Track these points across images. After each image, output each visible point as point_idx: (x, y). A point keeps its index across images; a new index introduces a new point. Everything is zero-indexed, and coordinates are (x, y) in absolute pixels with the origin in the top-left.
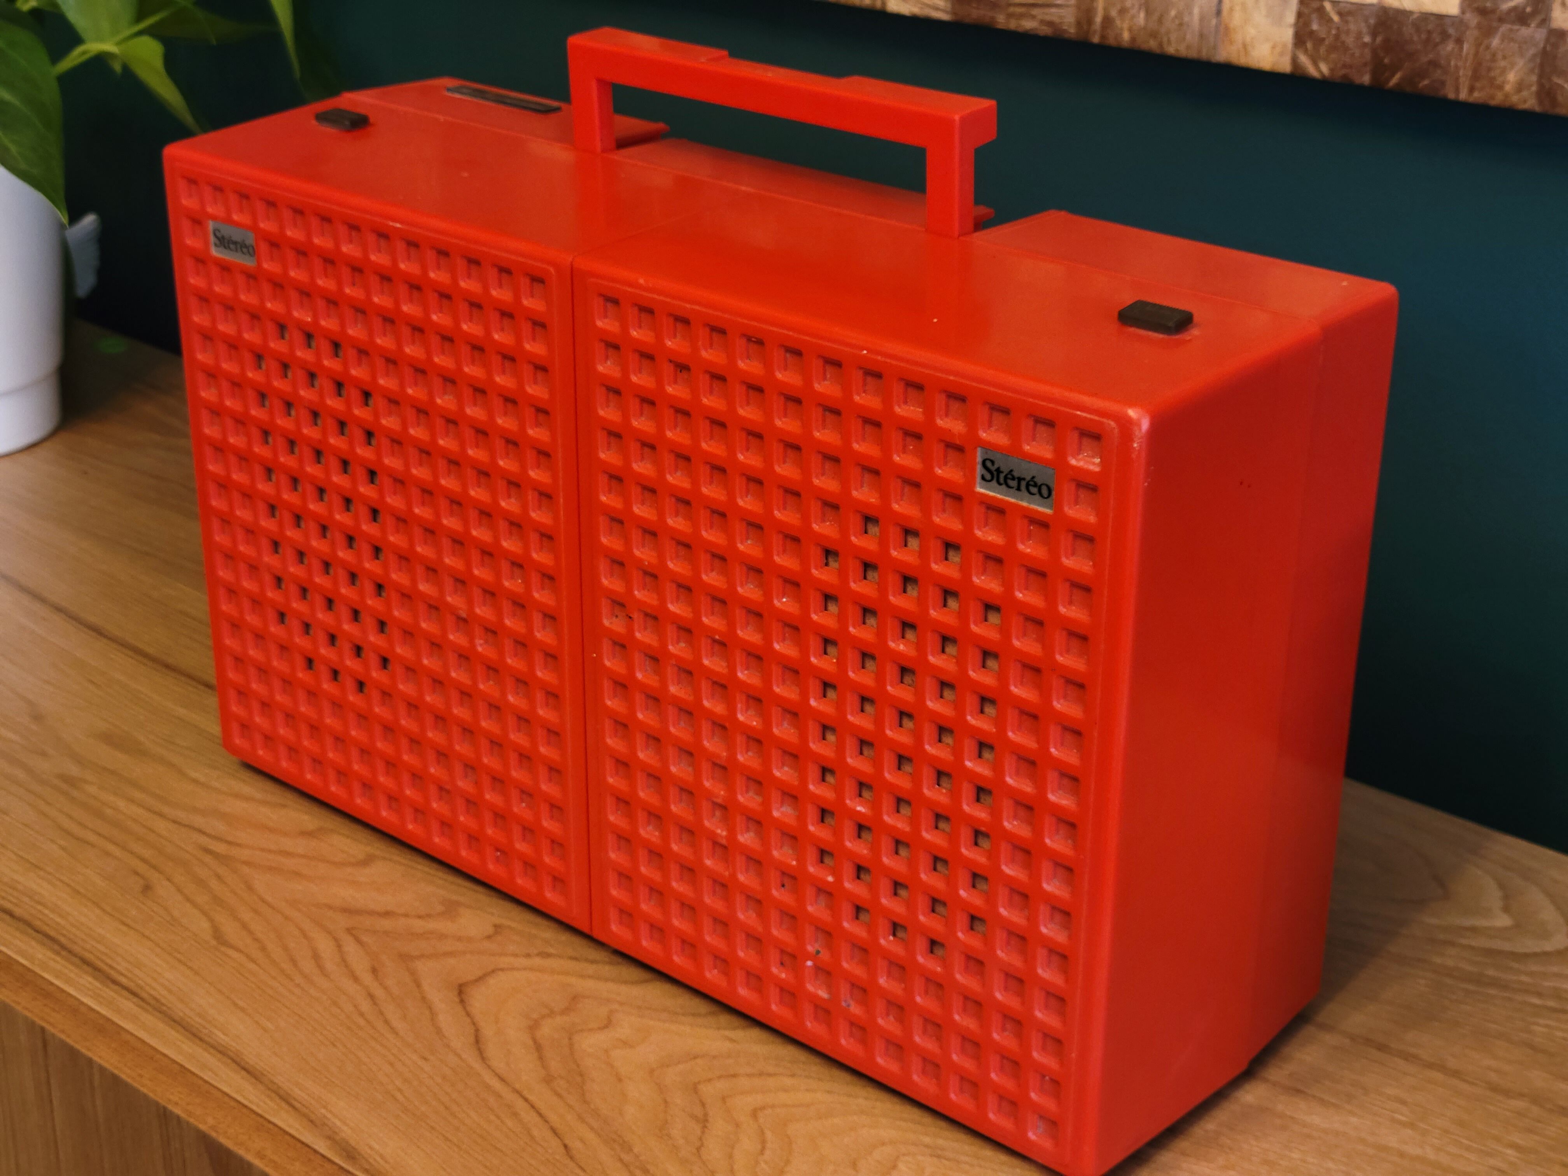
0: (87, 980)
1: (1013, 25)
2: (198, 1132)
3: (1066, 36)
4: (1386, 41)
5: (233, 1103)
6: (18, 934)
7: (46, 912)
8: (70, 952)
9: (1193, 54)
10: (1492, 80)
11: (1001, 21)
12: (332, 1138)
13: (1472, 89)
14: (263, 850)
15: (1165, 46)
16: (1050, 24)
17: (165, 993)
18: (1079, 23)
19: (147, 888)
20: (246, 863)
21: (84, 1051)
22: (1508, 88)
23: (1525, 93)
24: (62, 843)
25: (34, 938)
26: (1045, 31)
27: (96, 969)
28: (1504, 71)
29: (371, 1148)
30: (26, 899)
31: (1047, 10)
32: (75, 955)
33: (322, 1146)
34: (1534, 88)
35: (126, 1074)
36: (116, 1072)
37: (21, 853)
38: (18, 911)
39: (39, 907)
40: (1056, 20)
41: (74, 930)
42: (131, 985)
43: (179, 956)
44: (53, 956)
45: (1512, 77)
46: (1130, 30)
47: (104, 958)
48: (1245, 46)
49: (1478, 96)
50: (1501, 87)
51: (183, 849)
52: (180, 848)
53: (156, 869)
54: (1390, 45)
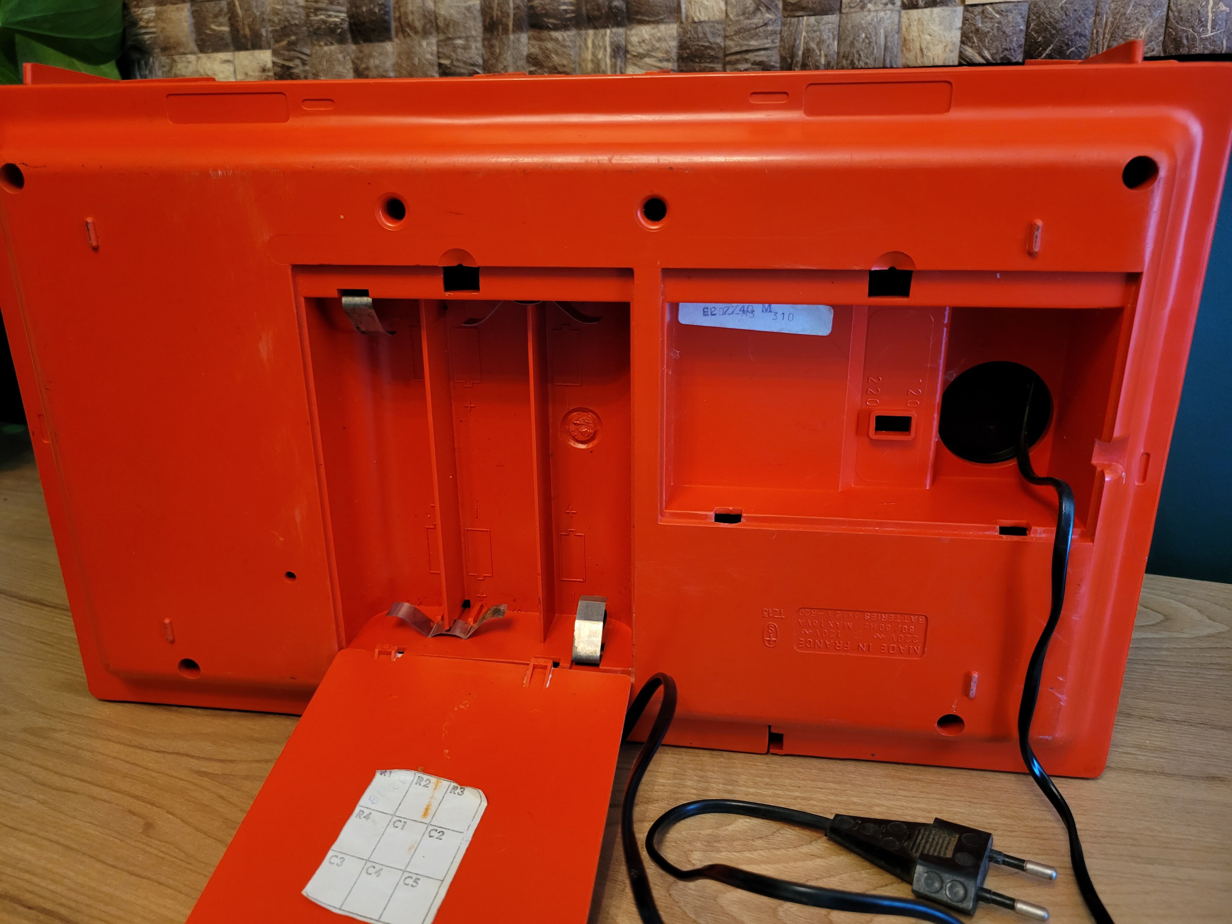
10: (1126, 38)
14: (258, 761)
28: (1136, 30)
40: (764, 59)
41: (73, 895)
51: (175, 777)
52: (172, 776)
53: (152, 804)
54: (1042, 29)
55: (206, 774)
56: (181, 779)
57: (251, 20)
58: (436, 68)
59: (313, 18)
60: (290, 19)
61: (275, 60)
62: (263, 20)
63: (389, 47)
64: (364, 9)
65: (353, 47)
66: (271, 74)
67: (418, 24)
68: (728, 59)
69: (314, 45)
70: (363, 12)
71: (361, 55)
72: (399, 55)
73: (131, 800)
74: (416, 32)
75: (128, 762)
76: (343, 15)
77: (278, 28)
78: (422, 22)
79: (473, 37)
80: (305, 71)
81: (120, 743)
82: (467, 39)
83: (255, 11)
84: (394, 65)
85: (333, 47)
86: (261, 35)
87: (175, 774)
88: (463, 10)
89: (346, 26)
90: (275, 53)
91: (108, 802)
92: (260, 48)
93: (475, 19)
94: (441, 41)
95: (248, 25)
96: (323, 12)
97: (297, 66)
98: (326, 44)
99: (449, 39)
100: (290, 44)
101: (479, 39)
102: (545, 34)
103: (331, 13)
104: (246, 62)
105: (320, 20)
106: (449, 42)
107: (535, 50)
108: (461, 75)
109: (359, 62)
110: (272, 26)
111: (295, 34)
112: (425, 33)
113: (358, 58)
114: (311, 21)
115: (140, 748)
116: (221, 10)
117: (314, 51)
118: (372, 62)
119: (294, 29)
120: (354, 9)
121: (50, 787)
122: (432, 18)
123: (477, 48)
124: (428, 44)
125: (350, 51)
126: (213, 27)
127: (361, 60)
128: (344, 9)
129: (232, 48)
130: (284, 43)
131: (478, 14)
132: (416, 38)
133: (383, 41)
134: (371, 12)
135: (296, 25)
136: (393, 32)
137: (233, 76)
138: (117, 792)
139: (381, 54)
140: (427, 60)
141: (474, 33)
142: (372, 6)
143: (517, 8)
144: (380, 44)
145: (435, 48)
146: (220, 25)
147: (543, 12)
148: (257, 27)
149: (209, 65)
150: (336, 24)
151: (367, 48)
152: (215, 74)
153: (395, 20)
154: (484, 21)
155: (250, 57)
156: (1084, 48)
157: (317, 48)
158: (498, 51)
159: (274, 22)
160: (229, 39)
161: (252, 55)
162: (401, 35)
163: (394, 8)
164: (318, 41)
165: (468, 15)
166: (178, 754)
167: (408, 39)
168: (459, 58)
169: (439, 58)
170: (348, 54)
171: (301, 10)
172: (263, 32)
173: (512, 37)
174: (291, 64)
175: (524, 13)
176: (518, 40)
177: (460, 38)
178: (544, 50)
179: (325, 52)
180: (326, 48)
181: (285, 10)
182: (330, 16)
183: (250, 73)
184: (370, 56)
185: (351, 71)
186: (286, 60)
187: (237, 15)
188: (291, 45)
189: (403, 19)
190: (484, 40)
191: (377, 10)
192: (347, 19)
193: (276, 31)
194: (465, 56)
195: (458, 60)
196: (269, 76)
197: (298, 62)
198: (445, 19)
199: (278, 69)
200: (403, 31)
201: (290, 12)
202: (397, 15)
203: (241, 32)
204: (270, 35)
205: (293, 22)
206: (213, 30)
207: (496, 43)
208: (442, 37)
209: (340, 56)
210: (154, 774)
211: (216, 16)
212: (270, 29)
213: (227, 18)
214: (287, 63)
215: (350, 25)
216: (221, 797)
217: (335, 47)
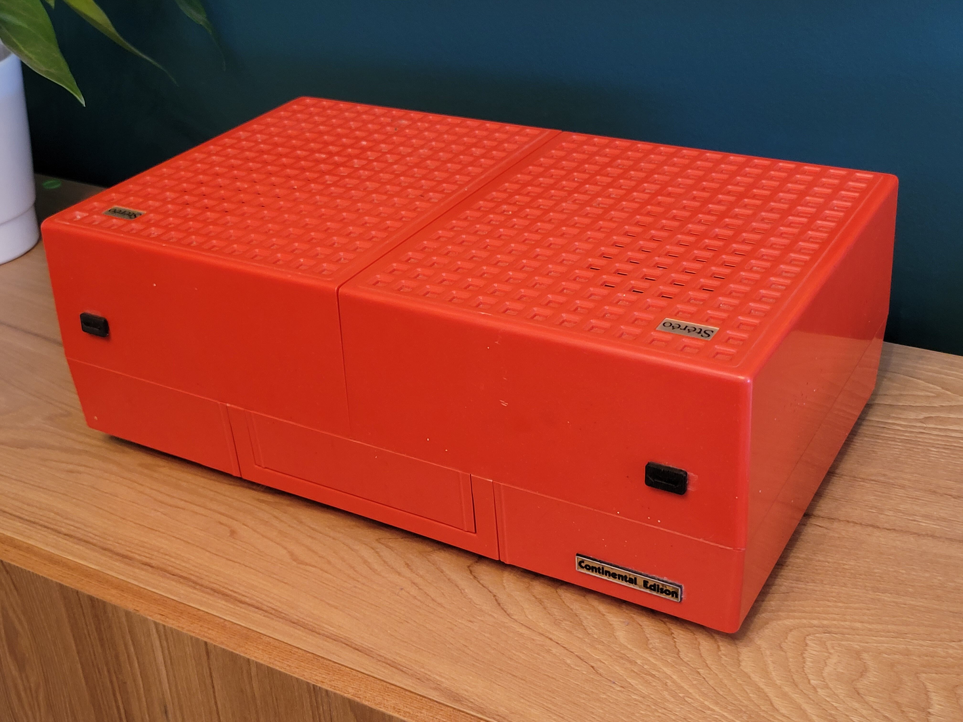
0: (222, 603)
2: (344, 699)
5: (360, 675)
6: (161, 579)
7: (173, 560)
8: (202, 585)
12: (438, 688)
17: (279, 604)
19: (233, 533)
21: (242, 654)
24: (162, 510)
25: (173, 580)
27: (224, 595)
29: (467, 691)
30: (156, 553)
32: (207, 588)
33: (434, 695)
35: (278, 666)
36: (271, 666)
37: (137, 522)
38: (153, 563)
39: (167, 557)
42: (254, 602)
43: (275, 576)
44: (191, 590)
47: (226, 586)
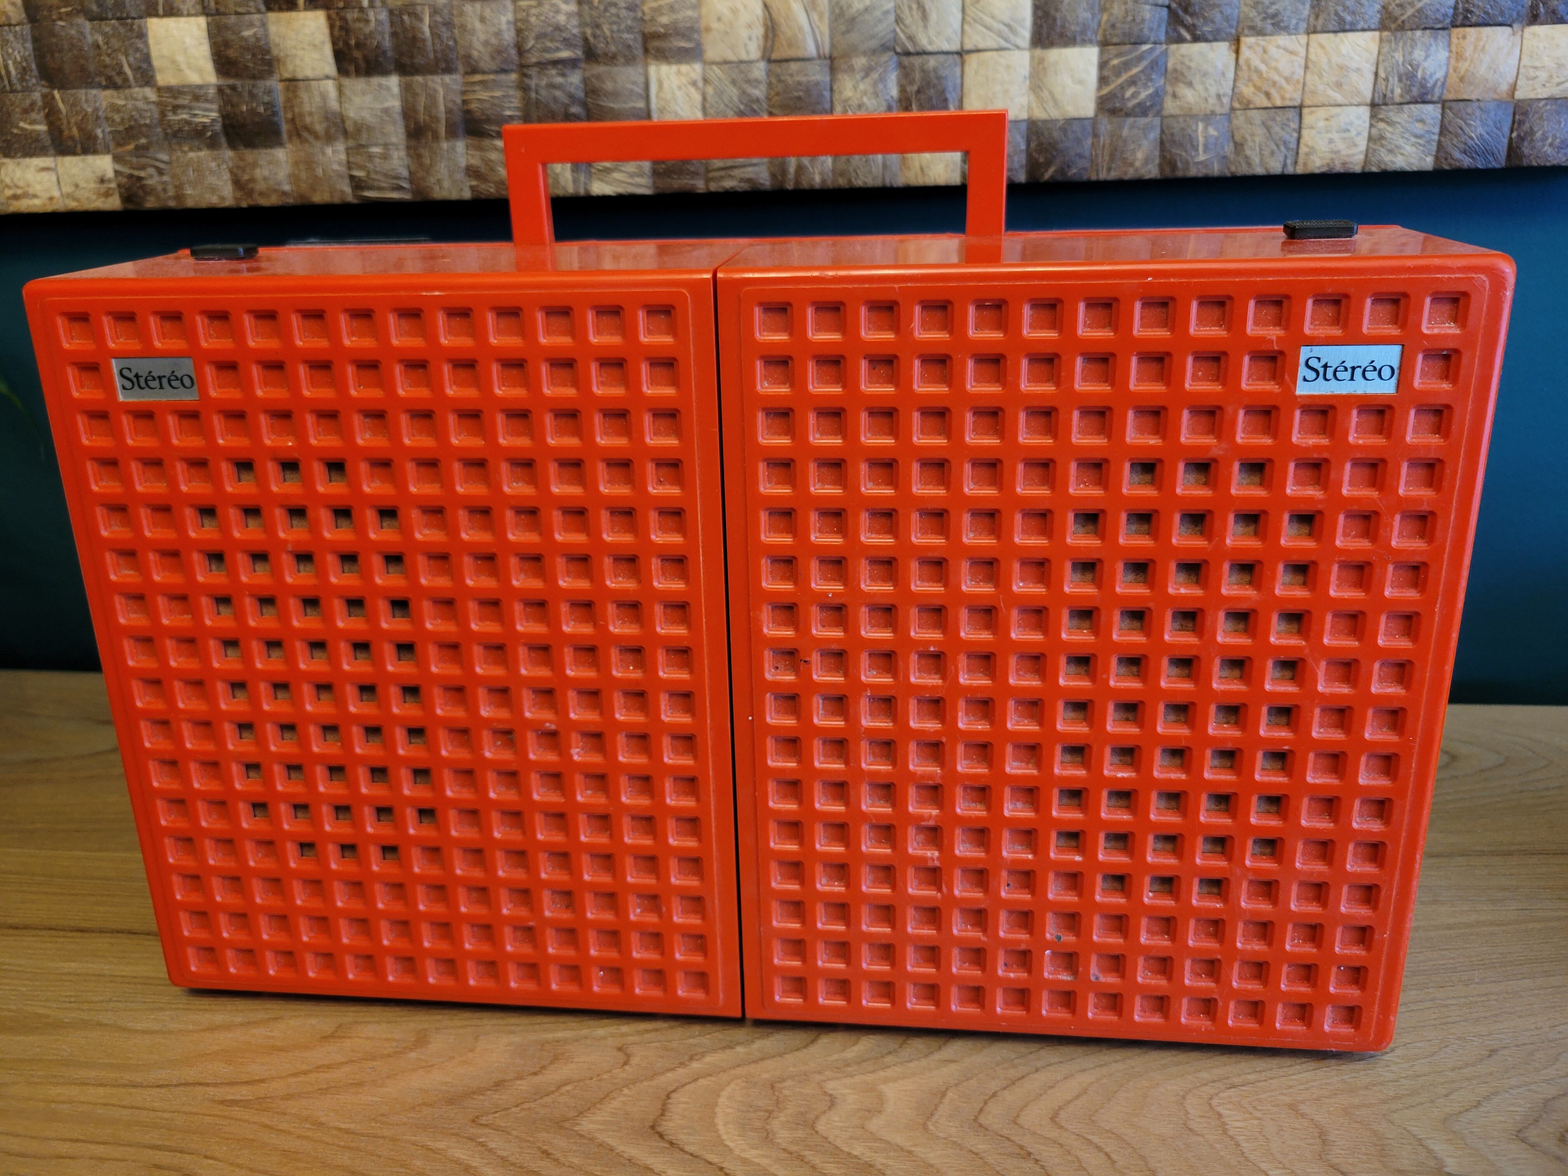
1: (713, 187)
3: (762, 188)
4: (1040, 144)
9: (878, 183)
10: (1124, 160)
11: (700, 185)
13: (1109, 169)
14: (296, 1075)
15: (853, 180)
16: (749, 180)
18: (773, 176)
20: (288, 1097)
22: (1138, 164)
23: (1150, 167)
26: (745, 187)
28: (1133, 151)
31: (742, 170)
34: (1157, 161)
40: (751, 176)
45: (1140, 155)
46: (821, 174)
48: (922, 169)
49: (1113, 175)
50: (1132, 165)
51: (196, 1114)
52: (191, 1113)
53: (181, 1152)
54: (1041, 148)
55: (234, 1103)
56: (205, 1115)
57: (80, 117)
58: (347, 181)
59: (171, 117)
60: (137, 117)
61: (119, 168)
62: (98, 118)
63: (280, 154)
64: (244, 108)
65: (229, 154)
66: (113, 185)
67: (319, 128)
68: (711, 175)
69: (174, 150)
70: (242, 112)
71: (242, 164)
72: (296, 164)
73: (151, 1152)
74: (317, 137)
75: (124, 1107)
76: (214, 115)
77: (121, 128)
78: (325, 125)
79: (394, 144)
80: (164, 183)
81: (101, 1085)
82: (386, 146)
83: (85, 106)
84: (289, 176)
85: (202, 154)
86: (96, 138)
87: (194, 1110)
88: (379, 113)
89: (218, 127)
90: (117, 159)
91: (122, 1160)
92: (95, 152)
93: (394, 123)
94: (351, 148)
95: (76, 124)
96: (185, 111)
97: (151, 176)
98: (191, 149)
99: (361, 146)
100: (137, 148)
101: (402, 147)
102: (486, 142)
103: (197, 112)
104: (75, 171)
105: (182, 120)
106: (362, 150)
107: (475, 161)
108: (380, 189)
109: (239, 172)
110: (110, 126)
111: (147, 137)
112: (329, 139)
113: (238, 167)
114: (169, 121)
115: (135, 1086)
116: (33, 104)
117: (174, 158)
118: (258, 173)
119: (144, 129)
120: (229, 108)
121: (35, 1157)
122: (338, 120)
123: (399, 158)
124: (334, 152)
125: (226, 157)
126: (22, 124)
127: (243, 170)
128: (215, 107)
129: (52, 151)
130: (131, 147)
131: (399, 118)
132: (318, 144)
133: (271, 147)
134: (252, 111)
135: (146, 125)
136: (285, 136)
137: (56, 187)
138: (129, 1145)
139: (270, 163)
140: (334, 171)
141: (394, 140)
142: (254, 105)
143: (449, 111)
144: (269, 151)
145: (343, 157)
146: (33, 122)
147: (484, 117)
148: (89, 127)
149: (18, 173)
150: (205, 127)
151: (250, 155)
152: (29, 185)
153: (287, 122)
154: (407, 127)
155: (81, 165)
156: (1085, 169)
157: (179, 154)
158: (428, 161)
159: (113, 121)
160: (47, 141)
161: (83, 161)
162: (295, 139)
163: (285, 107)
164: (180, 144)
165: (386, 118)
166: (186, 1084)
167: (307, 145)
168: (378, 169)
169: (350, 168)
170: (224, 161)
171: (152, 107)
172: (99, 132)
173: (445, 145)
174: (142, 174)
175: (458, 117)
176: (453, 149)
177: (376, 145)
178: (488, 162)
179: (191, 159)
180: (192, 155)
181: (129, 106)
182: (195, 115)
183: (82, 184)
184: (255, 165)
185: (229, 183)
186: (134, 168)
187: (59, 111)
188: (141, 150)
189: (298, 122)
190: (408, 148)
191: (261, 109)
192: (220, 120)
193: (119, 132)
194: (386, 166)
195: (376, 172)
196: (109, 189)
197: (151, 171)
198: (355, 123)
199: (124, 180)
200: (299, 136)
201: (137, 109)
202: (290, 116)
203: (66, 133)
204: (109, 138)
205: (142, 122)
206: (23, 129)
207: (425, 152)
208: (351, 143)
209: (213, 164)
210: (165, 1115)
211: (26, 111)
212: (108, 129)
213: (42, 114)
214: (136, 173)
215: (225, 126)
216: (266, 1126)
217: (204, 154)
